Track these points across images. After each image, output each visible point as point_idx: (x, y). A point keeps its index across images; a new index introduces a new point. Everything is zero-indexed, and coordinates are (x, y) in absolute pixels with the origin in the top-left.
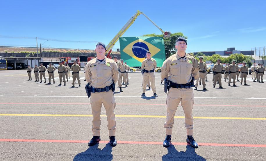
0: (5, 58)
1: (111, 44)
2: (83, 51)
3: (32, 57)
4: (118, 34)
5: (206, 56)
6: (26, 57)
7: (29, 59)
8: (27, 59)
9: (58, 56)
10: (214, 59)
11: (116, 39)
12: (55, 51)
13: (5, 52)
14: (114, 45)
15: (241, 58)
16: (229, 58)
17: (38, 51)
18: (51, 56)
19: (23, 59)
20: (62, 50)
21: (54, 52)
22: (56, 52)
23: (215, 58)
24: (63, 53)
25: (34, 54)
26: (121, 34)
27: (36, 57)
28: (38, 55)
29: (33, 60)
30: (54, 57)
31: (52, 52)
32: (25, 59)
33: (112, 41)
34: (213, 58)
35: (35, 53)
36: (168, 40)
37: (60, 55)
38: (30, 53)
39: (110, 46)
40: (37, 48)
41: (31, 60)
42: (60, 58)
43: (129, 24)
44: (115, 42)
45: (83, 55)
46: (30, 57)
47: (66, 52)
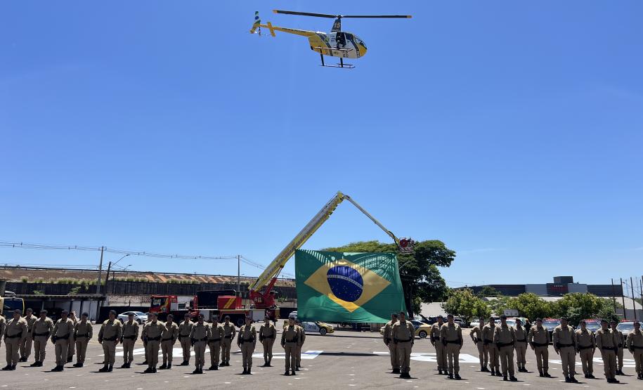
0: (21, 297)
1: (277, 265)
2: (206, 280)
3: (84, 295)
4: (292, 243)
5: (504, 297)
6: (69, 295)
7: (77, 299)
8: (73, 300)
9: (145, 290)
10: (525, 305)
11: (289, 254)
12: (140, 279)
13: (20, 281)
14: (282, 267)
15: (589, 303)
16: (560, 302)
17: (99, 280)
18: (129, 291)
19: (63, 298)
20: (155, 277)
21: (137, 282)
22: (143, 282)
23: (525, 302)
24: (158, 283)
25: (90, 286)
26: (299, 243)
27: (95, 295)
28: (98, 290)
29: (85, 303)
30: (137, 294)
31: (132, 282)
32: (67, 298)
33: (279, 257)
34: (521, 302)
35: (91, 283)
36: (411, 257)
37: (149, 290)
38: (79, 283)
39: (273, 270)
40: (100, 270)
41: (80, 302)
42: (152, 298)
43: (319, 221)
44: (284, 260)
45: (204, 288)
46: (81, 295)
47: (165, 280)
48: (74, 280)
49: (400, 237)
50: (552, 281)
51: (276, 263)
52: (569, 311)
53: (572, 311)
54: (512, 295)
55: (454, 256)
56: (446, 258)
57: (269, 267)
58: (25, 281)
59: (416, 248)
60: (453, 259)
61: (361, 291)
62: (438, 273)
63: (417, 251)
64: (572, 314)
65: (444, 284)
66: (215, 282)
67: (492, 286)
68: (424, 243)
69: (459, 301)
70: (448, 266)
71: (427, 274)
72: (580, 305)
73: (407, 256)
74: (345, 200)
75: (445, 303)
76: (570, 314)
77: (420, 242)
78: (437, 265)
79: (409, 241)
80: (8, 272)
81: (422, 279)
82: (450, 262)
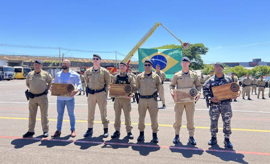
0: (30, 67)
1: (130, 55)
2: (103, 61)
3: (55, 67)
4: (137, 45)
5: (229, 68)
6: (48, 67)
7: (52, 68)
8: (50, 69)
9: (79, 65)
10: (237, 71)
11: (135, 50)
12: (77, 61)
13: (30, 61)
14: (133, 56)
15: (266, 70)
16: (253, 69)
17: (60, 61)
18: (73, 65)
19: (46, 68)
20: (83, 60)
21: (76, 62)
22: (78, 62)
23: (237, 70)
24: (84, 62)
25: (57, 64)
26: (140, 45)
27: (59, 67)
28: (60, 65)
29: (55, 70)
30: (76, 67)
31: (73, 62)
32: (48, 68)
33: (131, 51)
34: (236, 70)
35: (57, 62)
36: (188, 51)
37: (81, 65)
38: (53, 62)
39: (129, 57)
40: (60, 57)
41: (53, 70)
42: (81, 68)
43: (148, 35)
44: (133, 52)
45: (103, 64)
46: (53, 67)
47: (87, 61)
48: (50, 61)
49: (184, 42)
50: (252, 61)
51: (130, 54)
52: (256, 73)
53: (258, 73)
54: (232, 67)
55: (208, 50)
56: (204, 52)
57: (127, 55)
58: (31, 61)
59: (191, 47)
60: (207, 52)
61: (166, 65)
62: (200, 57)
63: (192, 48)
64: (258, 75)
65: (203, 62)
66: (107, 62)
67: (224, 63)
68: (195, 45)
69: (208, 69)
70: (205, 54)
71: (195, 58)
72: (262, 70)
73: (187, 50)
74: (160, 25)
75: (202, 70)
76: (257, 74)
77: (193, 44)
78: (200, 54)
79: (187, 43)
80: (24, 58)
81: (193, 60)
82: (206, 53)
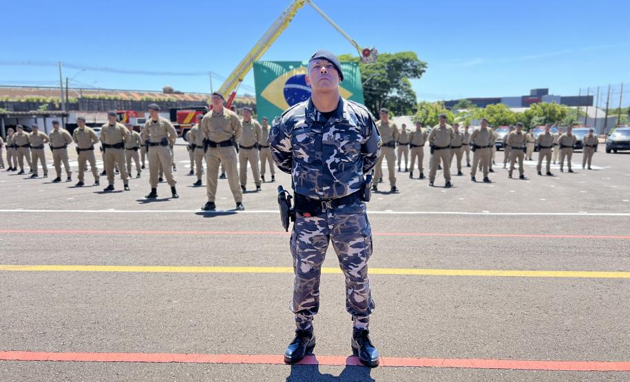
1: (235, 79)
5: (474, 109)
7: (42, 116)
8: (37, 117)
10: (492, 115)
11: (246, 67)
14: (241, 80)
15: (552, 112)
16: (526, 112)
23: (492, 113)
24: (131, 101)
25: (60, 104)
26: (257, 54)
28: (64, 108)
29: (47, 119)
32: (29, 115)
33: (236, 70)
34: (488, 113)
36: (381, 70)
38: (48, 101)
39: (231, 84)
40: (61, 88)
44: (242, 73)
46: (47, 112)
47: (139, 98)
48: (42, 98)
51: (234, 76)
52: (532, 121)
53: (535, 121)
54: (481, 107)
55: (426, 67)
56: (417, 73)
59: (388, 60)
60: (424, 71)
62: (409, 85)
63: (389, 63)
65: (415, 97)
68: (396, 55)
69: (427, 113)
70: (419, 77)
71: (397, 87)
72: (545, 114)
73: (377, 68)
75: (414, 117)
76: (533, 123)
77: (392, 53)
78: (408, 77)
81: (392, 92)
82: (421, 74)
